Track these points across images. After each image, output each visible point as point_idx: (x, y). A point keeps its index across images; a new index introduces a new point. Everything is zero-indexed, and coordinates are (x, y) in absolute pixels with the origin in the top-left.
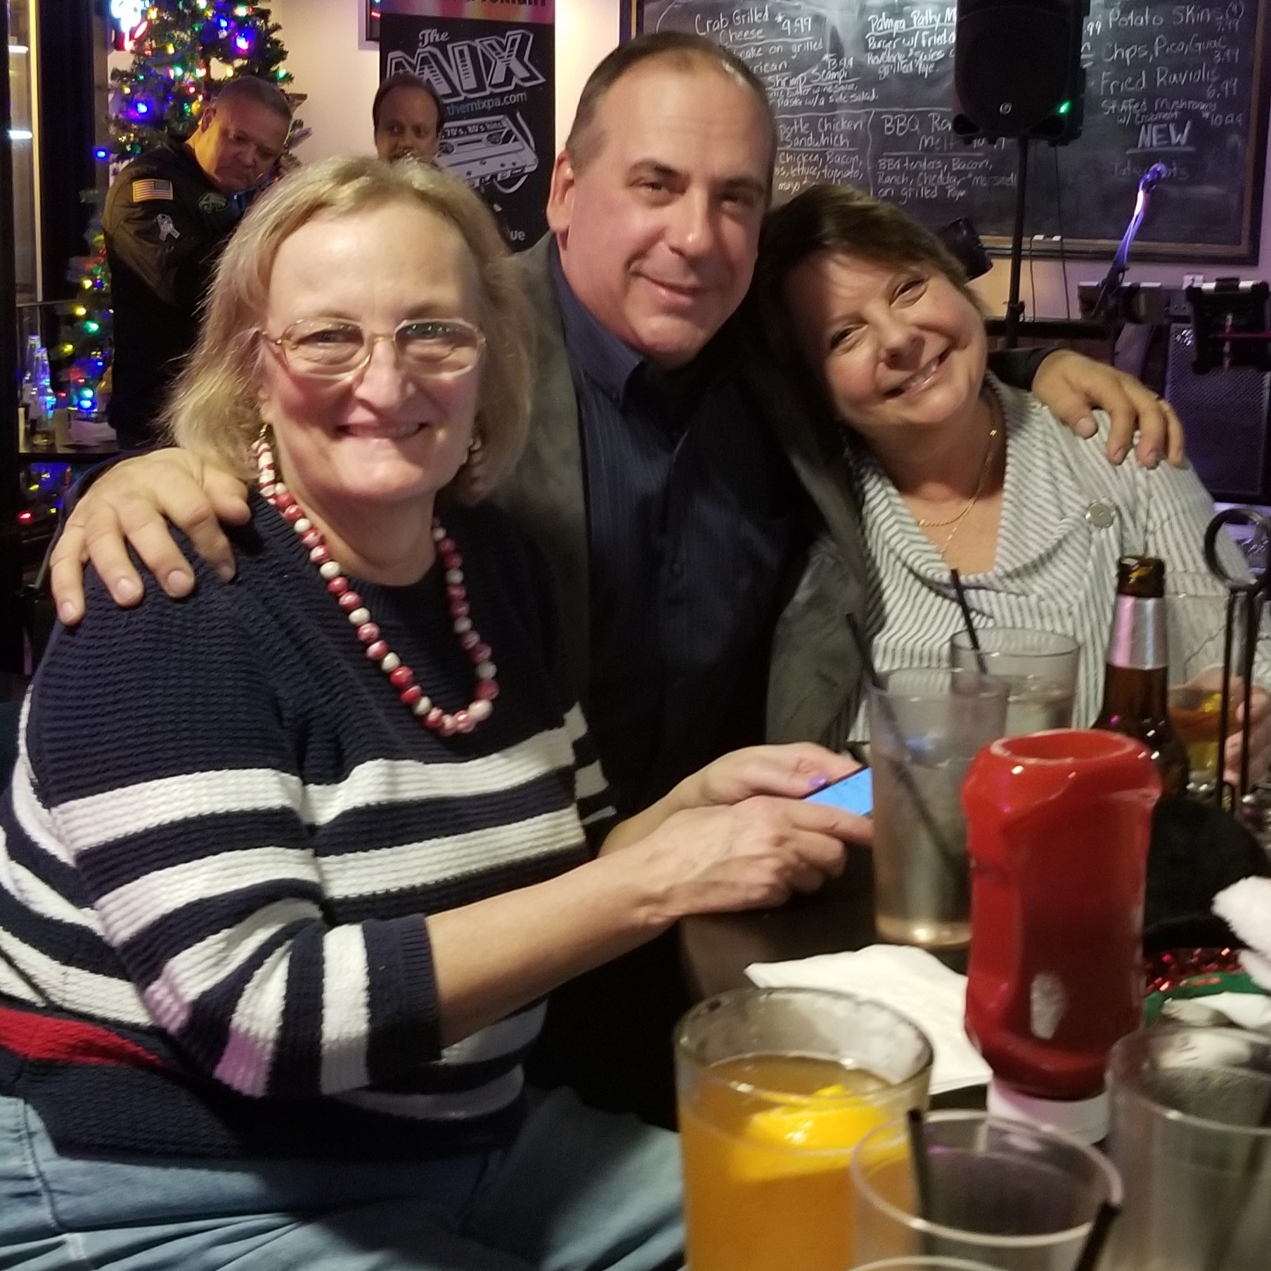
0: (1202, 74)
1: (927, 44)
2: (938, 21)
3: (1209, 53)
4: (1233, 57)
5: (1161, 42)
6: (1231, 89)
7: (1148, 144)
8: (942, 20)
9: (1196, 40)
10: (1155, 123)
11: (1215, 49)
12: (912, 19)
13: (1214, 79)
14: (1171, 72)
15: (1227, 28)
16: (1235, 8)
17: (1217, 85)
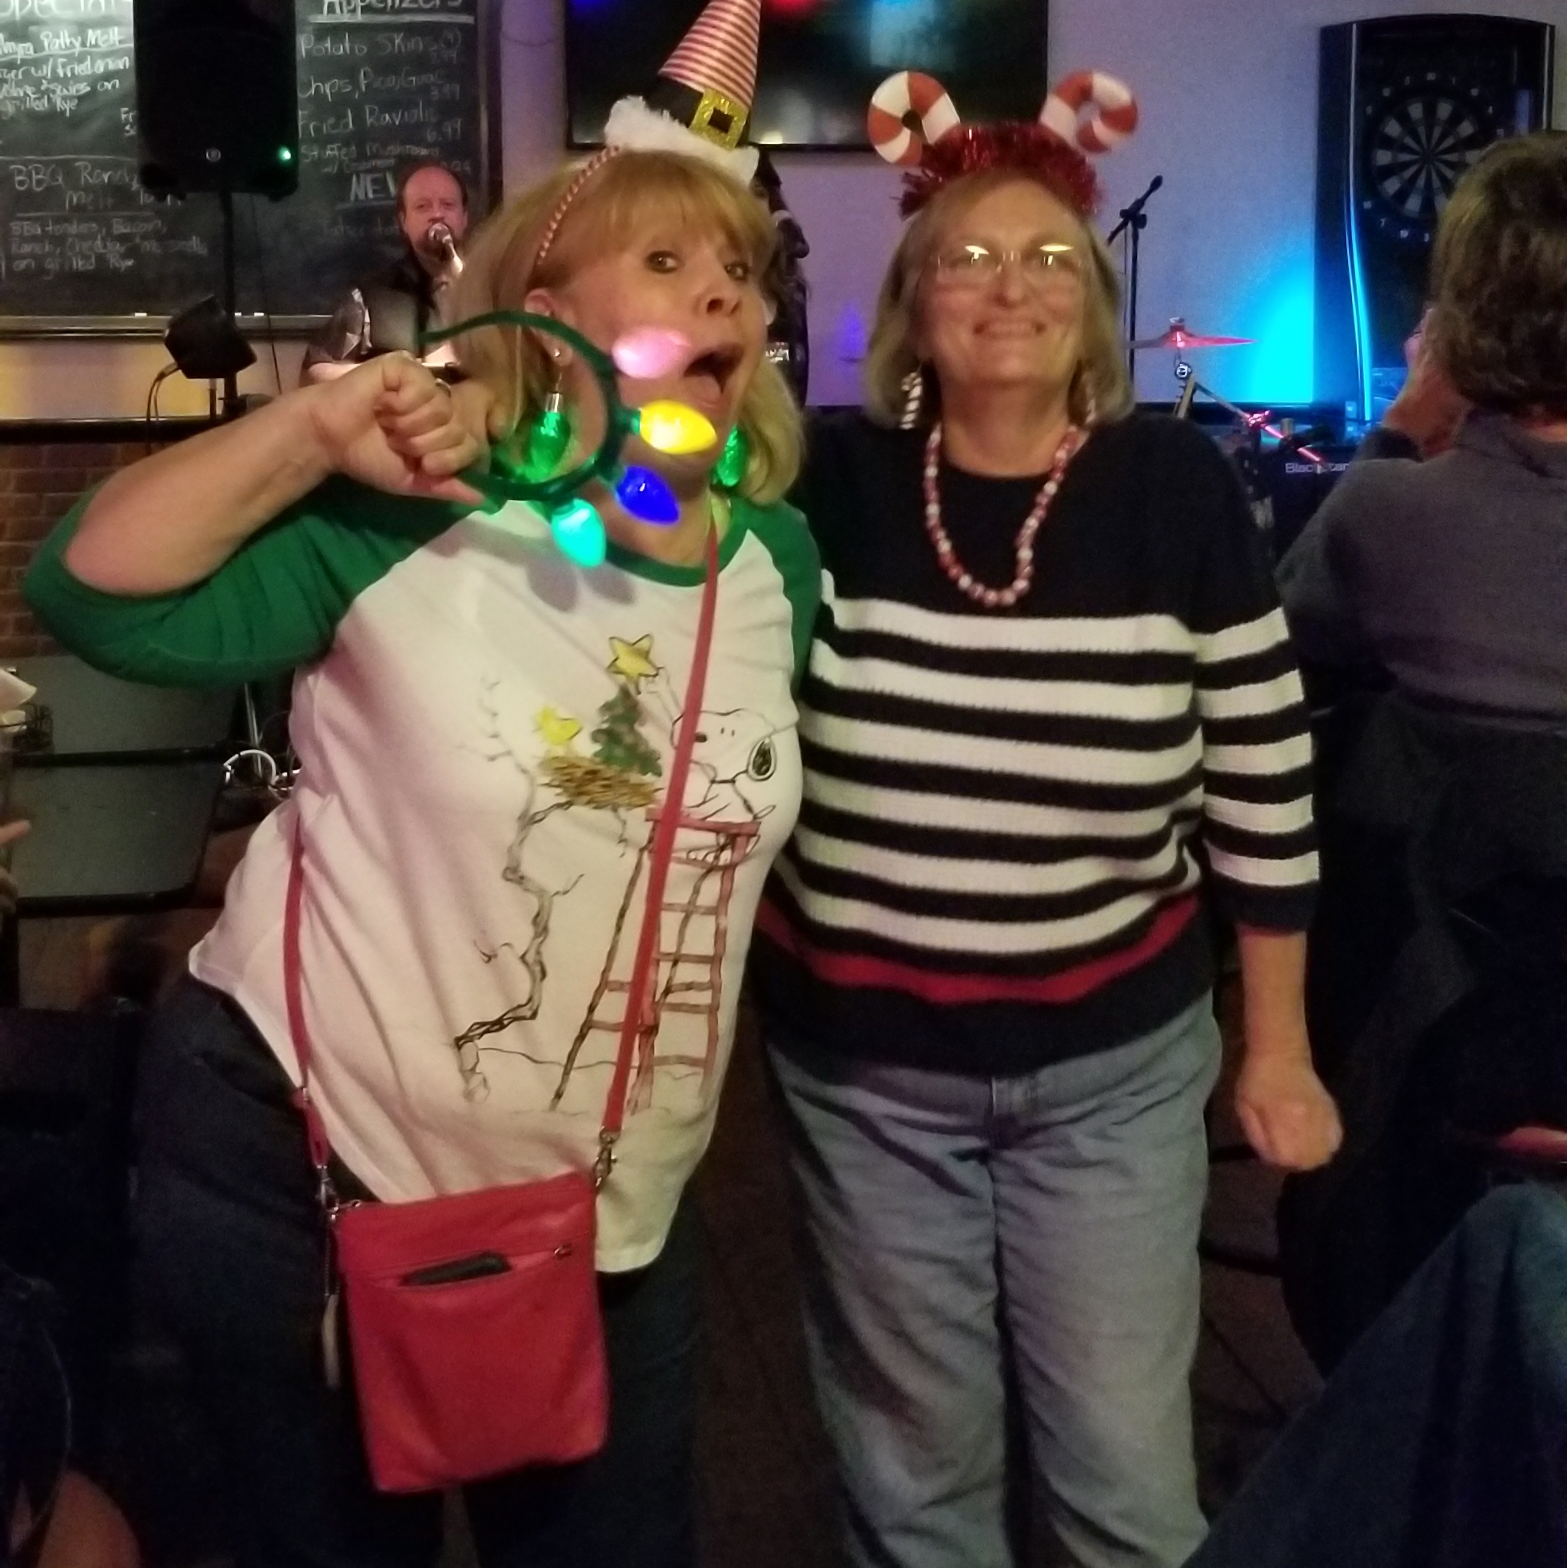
0: (419, 113)
1: (65, 74)
2: (77, 44)
3: (425, 89)
4: (452, 93)
5: (367, 75)
6: (454, 131)
7: (362, 196)
8: (83, 44)
9: (408, 74)
10: (368, 171)
11: (432, 84)
12: (42, 42)
13: (434, 120)
14: (383, 111)
15: (442, 60)
16: (451, 37)
17: (438, 126)
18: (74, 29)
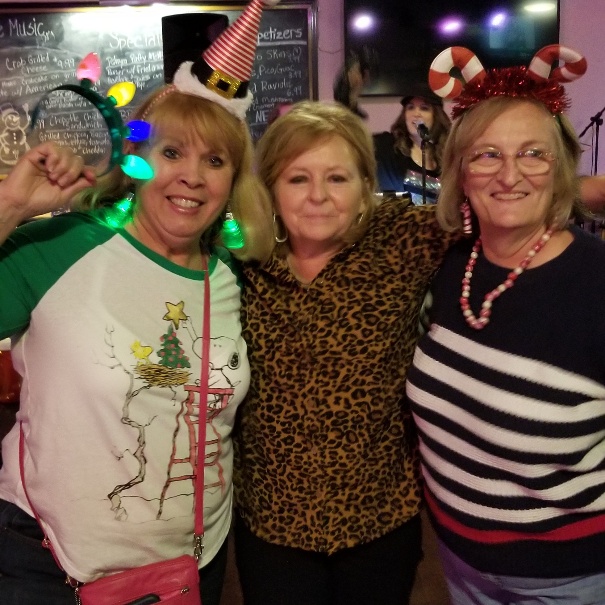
0: (284, 84)
1: (140, 72)
2: (145, 59)
3: (287, 73)
4: (298, 75)
5: (262, 68)
6: (299, 91)
7: (260, 120)
8: (147, 59)
9: (279, 67)
10: (263, 110)
11: (289, 71)
12: (130, 59)
13: (290, 86)
14: (269, 84)
15: (293, 61)
16: (297, 51)
17: (292, 90)
18: (144, 53)
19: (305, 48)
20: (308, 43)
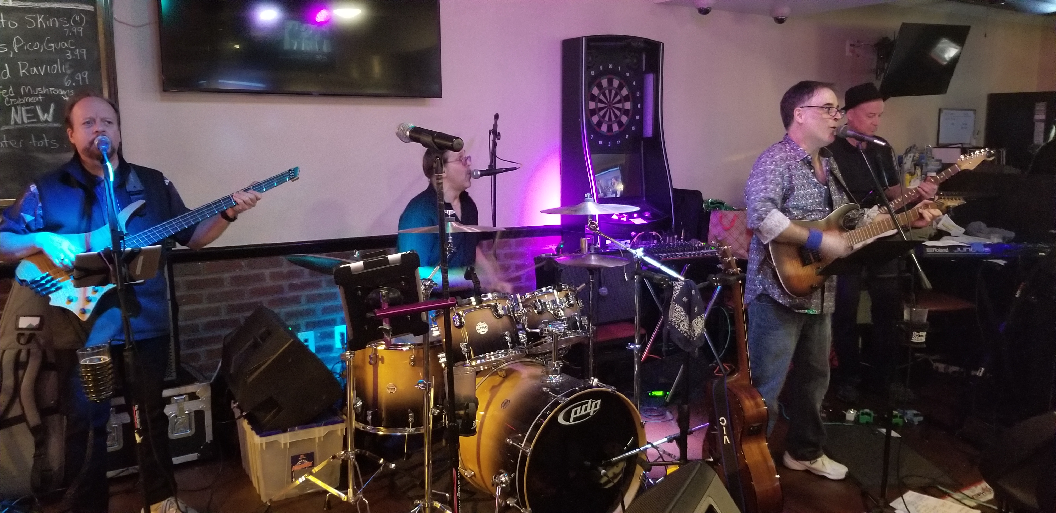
0: (58, 68)
3: (62, 52)
4: (81, 55)
5: (18, 42)
6: (83, 79)
7: (19, 122)
9: (49, 41)
10: (22, 105)
11: (67, 48)
13: (69, 72)
14: (31, 65)
15: (73, 33)
16: (78, 18)
17: (72, 76)
19: (93, 16)
20: (95, 9)
